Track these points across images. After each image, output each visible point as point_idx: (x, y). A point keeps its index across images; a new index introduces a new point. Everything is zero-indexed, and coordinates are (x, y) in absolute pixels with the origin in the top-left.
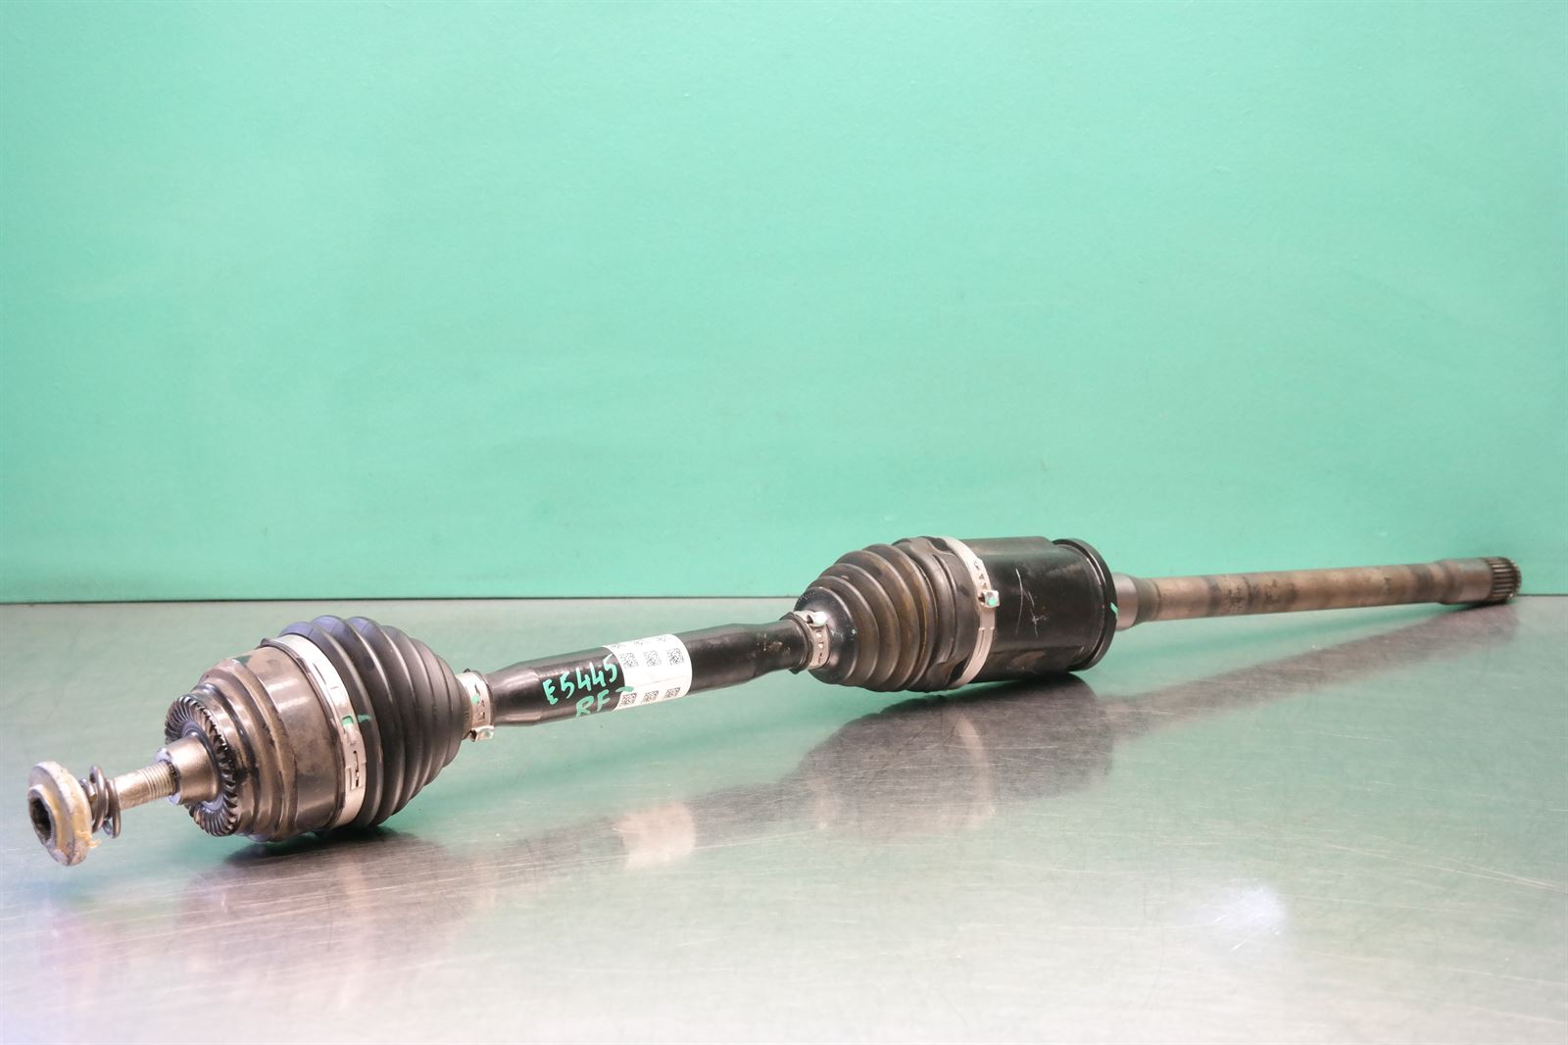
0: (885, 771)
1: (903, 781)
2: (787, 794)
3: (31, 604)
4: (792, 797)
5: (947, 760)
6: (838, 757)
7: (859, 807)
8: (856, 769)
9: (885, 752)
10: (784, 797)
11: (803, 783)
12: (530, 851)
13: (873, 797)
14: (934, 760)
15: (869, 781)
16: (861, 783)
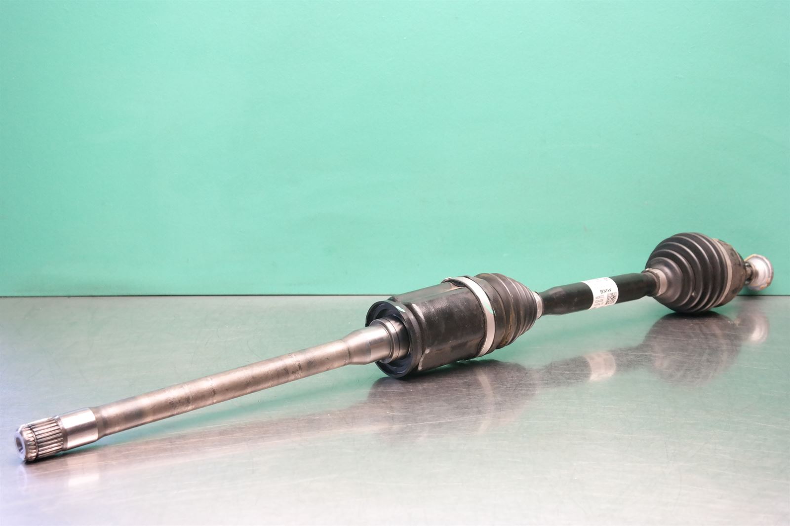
0: (521, 384)
1: (531, 389)
2: (472, 396)
3: (69, 297)
4: (476, 397)
5: (552, 378)
6: (495, 377)
7: (511, 402)
8: (505, 383)
9: (518, 374)
10: (472, 397)
11: (480, 389)
12: (347, 423)
13: (517, 397)
14: (545, 378)
15: (513, 389)
16: (509, 390)
